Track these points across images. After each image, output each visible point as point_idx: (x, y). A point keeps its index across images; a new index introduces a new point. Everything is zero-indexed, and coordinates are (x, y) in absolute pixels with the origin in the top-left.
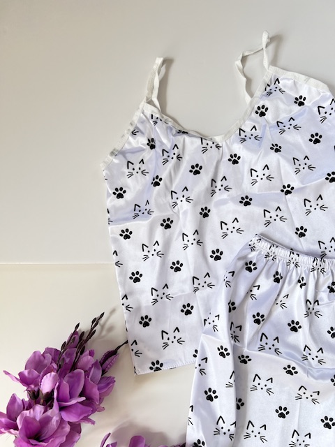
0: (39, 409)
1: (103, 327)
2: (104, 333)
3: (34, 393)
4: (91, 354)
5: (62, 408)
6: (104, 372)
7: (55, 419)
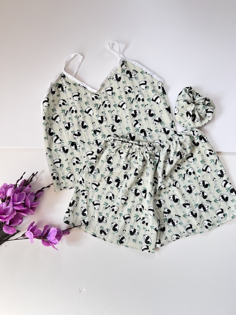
0: (4, 204)
1: (37, 178)
2: (38, 181)
3: (3, 199)
4: (30, 187)
5: (14, 205)
6: (36, 199)
7: (11, 209)
